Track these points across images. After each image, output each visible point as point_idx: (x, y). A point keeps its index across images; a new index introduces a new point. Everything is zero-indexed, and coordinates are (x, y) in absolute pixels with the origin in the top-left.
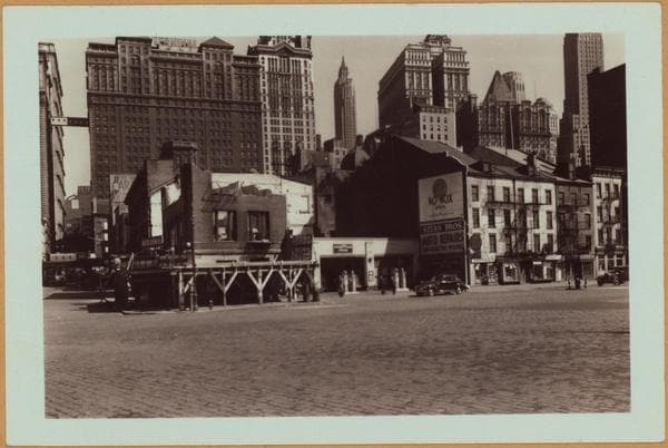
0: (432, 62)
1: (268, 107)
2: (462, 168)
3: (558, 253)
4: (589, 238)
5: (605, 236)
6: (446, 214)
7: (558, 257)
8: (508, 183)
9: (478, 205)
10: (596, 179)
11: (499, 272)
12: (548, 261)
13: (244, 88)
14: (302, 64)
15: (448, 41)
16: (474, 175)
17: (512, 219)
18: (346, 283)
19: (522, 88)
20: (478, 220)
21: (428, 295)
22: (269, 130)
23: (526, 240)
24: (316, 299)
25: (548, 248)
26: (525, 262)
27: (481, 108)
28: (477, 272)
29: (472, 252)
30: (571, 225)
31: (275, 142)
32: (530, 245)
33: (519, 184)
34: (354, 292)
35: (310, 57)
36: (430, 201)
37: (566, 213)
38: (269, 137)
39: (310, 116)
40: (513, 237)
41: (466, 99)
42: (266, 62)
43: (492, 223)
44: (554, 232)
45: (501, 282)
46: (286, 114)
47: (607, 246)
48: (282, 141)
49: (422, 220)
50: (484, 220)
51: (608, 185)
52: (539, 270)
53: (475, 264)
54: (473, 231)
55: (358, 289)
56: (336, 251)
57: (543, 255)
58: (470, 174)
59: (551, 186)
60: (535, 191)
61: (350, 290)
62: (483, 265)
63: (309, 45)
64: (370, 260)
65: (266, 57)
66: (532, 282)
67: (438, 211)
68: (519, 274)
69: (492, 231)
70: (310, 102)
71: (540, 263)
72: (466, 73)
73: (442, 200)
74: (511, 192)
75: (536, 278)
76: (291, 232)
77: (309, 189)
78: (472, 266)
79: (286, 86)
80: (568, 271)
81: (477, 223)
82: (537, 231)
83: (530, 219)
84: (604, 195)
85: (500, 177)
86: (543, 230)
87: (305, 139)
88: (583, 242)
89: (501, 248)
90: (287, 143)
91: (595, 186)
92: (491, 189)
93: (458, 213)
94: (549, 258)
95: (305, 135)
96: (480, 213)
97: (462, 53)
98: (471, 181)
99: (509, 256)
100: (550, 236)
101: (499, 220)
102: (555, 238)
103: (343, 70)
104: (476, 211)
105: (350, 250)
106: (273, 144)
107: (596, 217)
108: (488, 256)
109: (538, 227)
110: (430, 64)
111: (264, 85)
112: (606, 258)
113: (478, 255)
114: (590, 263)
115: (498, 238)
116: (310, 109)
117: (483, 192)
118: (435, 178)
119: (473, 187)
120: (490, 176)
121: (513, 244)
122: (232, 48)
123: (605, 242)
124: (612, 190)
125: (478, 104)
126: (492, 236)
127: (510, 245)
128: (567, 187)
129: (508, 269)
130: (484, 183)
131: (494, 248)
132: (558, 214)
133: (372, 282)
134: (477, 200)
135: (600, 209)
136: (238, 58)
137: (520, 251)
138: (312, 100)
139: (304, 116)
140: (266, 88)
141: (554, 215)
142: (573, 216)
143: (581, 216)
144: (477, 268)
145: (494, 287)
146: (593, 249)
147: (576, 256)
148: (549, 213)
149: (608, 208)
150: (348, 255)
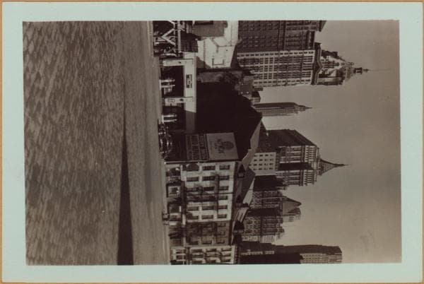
0: (307, 163)
1: (281, 56)
2: (240, 159)
3: (187, 223)
4: (196, 243)
5: (198, 254)
6: (211, 149)
7: (184, 223)
8: (231, 189)
9: (217, 169)
10: (234, 247)
11: (174, 184)
12: (182, 216)
13: (293, 39)
14: (307, 79)
15: (320, 174)
16: (236, 167)
17: (208, 192)
18: (167, 81)
19: (291, 220)
20: (208, 169)
21: (159, 131)
22: (266, 57)
23: (194, 201)
24: (155, 54)
25: (190, 217)
26: (180, 201)
27: (278, 192)
28: (174, 169)
29: (187, 165)
30: (205, 231)
31: (259, 61)
32: (191, 205)
33: (230, 196)
34: (161, 87)
35: (313, 83)
36: (219, 140)
37: (213, 228)
38: (262, 57)
39: (275, 84)
40: (196, 193)
41: (284, 183)
42: (310, 55)
43: (205, 179)
44: (200, 220)
45: (168, 185)
46: (276, 68)
47: (191, 255)
48: (259, 65)
49: (207, 135)
50: (208, 174)
51: (230, 255)
52: (175, 210)
53: (179, 168)
54: (201, 166)
55: (163, 89)
56: (188, 76)
57: (186, 213)
58: (237, 164)
59: (229, 218)
60: (226, 207)
61: (163, 84)
62: (178, 173)
63: (320, 83)
64: (182, 100)
65: (313, 55)
66: (168, 206)
67: (213, 145)
68: (173, 197)
69: (201, 179)
70: (284, 83)
71: (180, 211)
72: (300, 183)
73: (220, 147)
74: (226, 191)
75: (171, 208)
76: (200, 39)
77: (228, 65)
78: (178, 165)
79: (294, 68)
80: (175, 229)
81: (206, 169)
82: (201, 209)
83: (208, 204)
84: (224, 253)
85: (235, 184)
86: (201, 213)
87: (260, 80)
88: (194, 240)
89: (190, 185)
90: (257, 69)
91: (229, 247)
92: (228, 178)
93: (212, 157)
94: (184, 217)
95: (263, 80)
96: (212, 171)
97: (313, 181)
98: (233, 164)
99: (185, 190)
100: (197, 217)
101: (207, 184)
102: (196, 221)
103: (303, 108)
104: (213, 168)
105: (188, 86)
106: (257, 59)
107: (209, 248)
108: (184, 176)
109: (203, 209)
110: (306, 161)
111: (295, 53)
112: (183, 254)
113: (185, 169)
114: (180, 244)
115: (196, 183)
116: (279, 84)
117: (225, 173)
118: (234, 143)
119: (229, 166)
120: (236, 177)
121: (192, 193)
122: (320, 31)
123: (194, 254)
124: (227, 258)
125: (281, 191)
126: (197, 179)
127: (192, 191)
128: (228, 228)
129: (176, 189)
130: (231, 173)
131: (190, 180)
132: (212, 223)
133: (168, 102)
134: (221, 169)
135: (215, 250)
136: (313, 34)
137: (188, 197)
138: (285, 85)
139: (275, 80)
140: (293, 55)
141: (211, 220)
142: (210, 233)
143: (210, 238)
144: (177, 169)
145: (164, 180)
146: (189, 246)
147: (185, 235)
148: (212, 217)
149: (215, 256)
150: (185, 85)
